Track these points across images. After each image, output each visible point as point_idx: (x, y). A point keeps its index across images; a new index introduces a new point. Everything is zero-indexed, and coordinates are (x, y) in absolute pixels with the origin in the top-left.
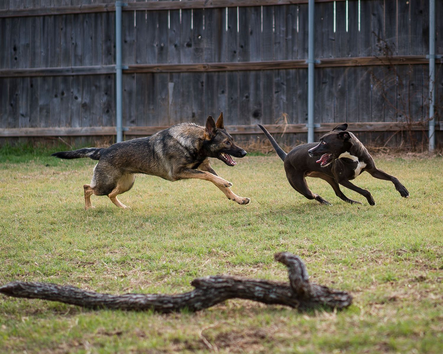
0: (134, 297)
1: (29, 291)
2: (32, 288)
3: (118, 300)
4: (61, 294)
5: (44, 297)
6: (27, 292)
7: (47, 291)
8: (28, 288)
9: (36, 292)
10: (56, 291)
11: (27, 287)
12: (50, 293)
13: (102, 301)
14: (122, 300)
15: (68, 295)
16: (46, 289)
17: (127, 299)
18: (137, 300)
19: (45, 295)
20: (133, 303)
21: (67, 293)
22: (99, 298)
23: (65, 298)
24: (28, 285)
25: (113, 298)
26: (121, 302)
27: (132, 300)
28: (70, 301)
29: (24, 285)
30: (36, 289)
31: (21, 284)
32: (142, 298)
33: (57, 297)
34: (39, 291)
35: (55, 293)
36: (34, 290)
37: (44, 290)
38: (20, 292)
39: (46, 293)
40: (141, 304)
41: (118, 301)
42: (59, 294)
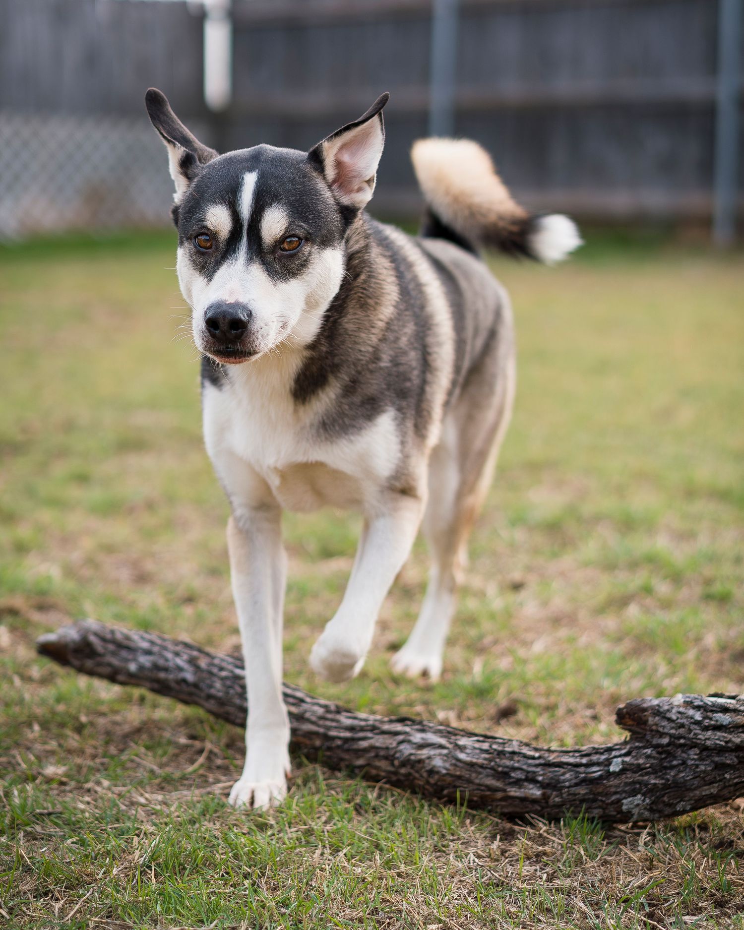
0: (417, 737)
1: (115, 662)
2: (124, 654)
3: (364, 739)
4: (202, 685)
5: (156, 686)
6: (109, 665)
7: (166, 669)
8: (114, 654)
9: (133, 667)
10: (189, 676)
11: (111, 647)
12: (171, 677)
13: (316, 734)
14: (379, 741)
15: (220, 694)
16: (161, 662)
17: (392, 742)
18: (425, 753)
19: (158, 681)
20: (407, 762)
21: (218, 685)
22: (309, 721)
23: (212, 702)
24: (114, 642)
25: (352, 729)
26: (372, 748)
27: (406, 750)
28: (228, 713)
29: (104, 639)
30: (135, 660)
31: (96, 634)
32: (441, 747)
33: (191, 694)
34: (141, 668)
35: (184, 681)
36: (127, 661)
37: (156, 667)
38: (89, 663)
39: (162, 675)
40: (432, 772)
41: (364, 744)
42: (196, 685)
